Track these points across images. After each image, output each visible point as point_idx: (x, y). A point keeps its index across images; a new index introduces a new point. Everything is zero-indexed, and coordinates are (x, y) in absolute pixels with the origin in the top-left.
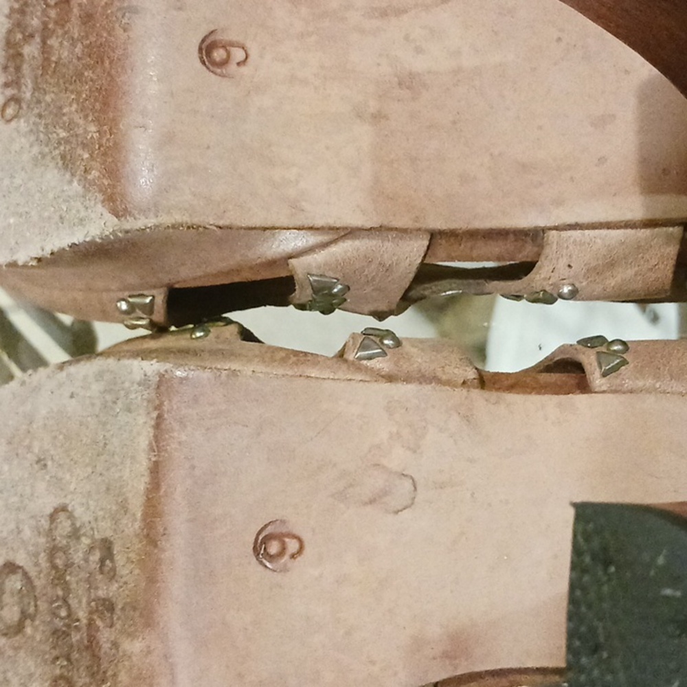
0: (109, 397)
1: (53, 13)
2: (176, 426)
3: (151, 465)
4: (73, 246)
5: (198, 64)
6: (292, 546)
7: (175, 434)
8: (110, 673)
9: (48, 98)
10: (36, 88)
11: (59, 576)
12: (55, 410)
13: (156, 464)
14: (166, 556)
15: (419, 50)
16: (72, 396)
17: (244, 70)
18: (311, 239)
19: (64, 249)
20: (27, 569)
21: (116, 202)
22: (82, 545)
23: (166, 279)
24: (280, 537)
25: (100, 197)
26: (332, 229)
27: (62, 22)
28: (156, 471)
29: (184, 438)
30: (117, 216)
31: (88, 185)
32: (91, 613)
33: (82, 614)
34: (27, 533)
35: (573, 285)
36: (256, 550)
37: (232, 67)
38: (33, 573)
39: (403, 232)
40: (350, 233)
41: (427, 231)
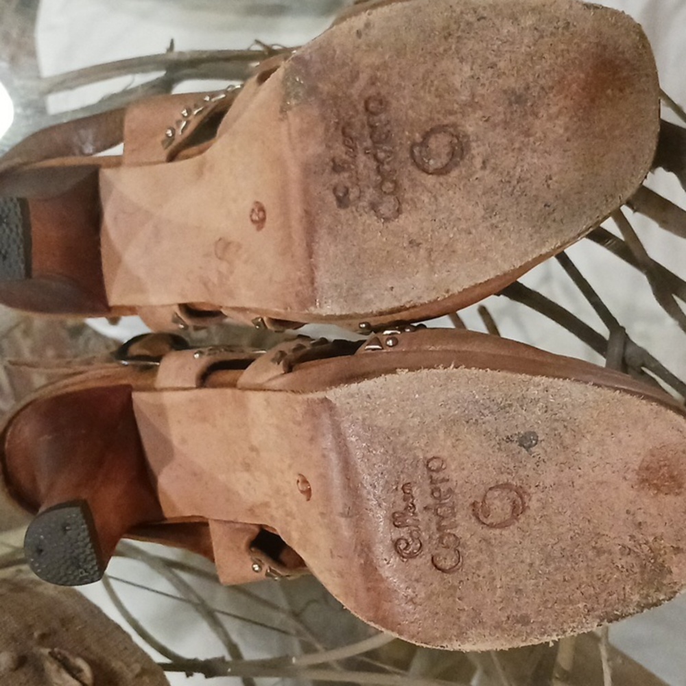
0: (356, 290)
2: (303, 280)
3: (314, 256)
7: (303, 275)
8: (332, 130)
11: (389, 177)
12: (407, 278)
13: (310, 257)
16: (392, 288)
20: (424, 175)
22: (366, 200)
28: (310, 253)
29: (299, 273)
30: (326, 398)
32: (354, 161)
33: (362, 158)
34: (425, 198)
38: (416, 173)
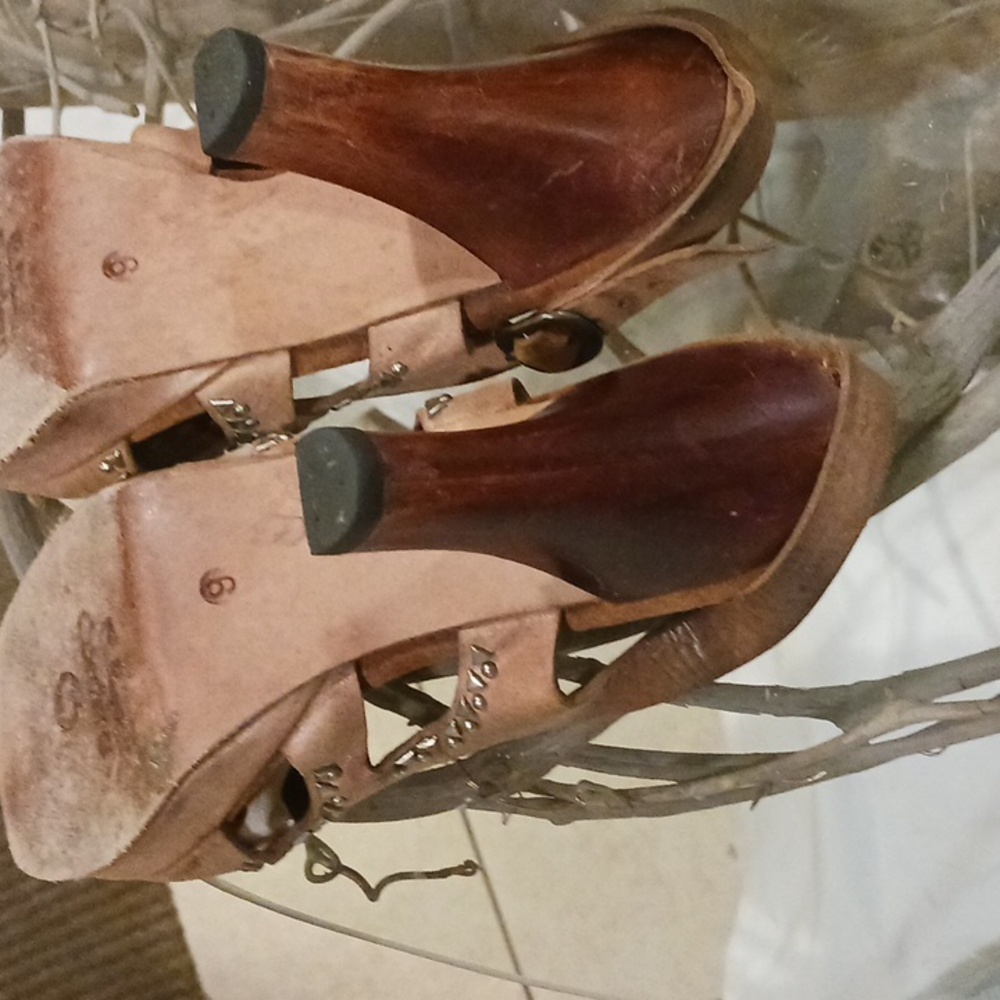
0: (94, 522)
1: (15, 275)
4: (48, 421)
5: (105, 277)
6: (227, 584)
8: (125, 709)
9: (20, 331)
10: (14, 328)
11: (89, 665)
14: (142, 611)
15: (256, 231)
17: (137, 273)
18: (205, 374)
19: (43, 426)
20: (74, 673)
21: (64, 380)
22: (97, 632)
23: (121, 431)
24: (219, 582)
25: (54, 380)
26: (214, 363)
27: (20, 278)
30: (65, 388)
31: (47, 375)
32: (110, 676)
33: (105, 680)
34: (68, 644)
35: (400, 363)
36: (202, 592)
37: (128, 274)
39: (269, 353)
40: (233, 362)
41: (284, 349)
